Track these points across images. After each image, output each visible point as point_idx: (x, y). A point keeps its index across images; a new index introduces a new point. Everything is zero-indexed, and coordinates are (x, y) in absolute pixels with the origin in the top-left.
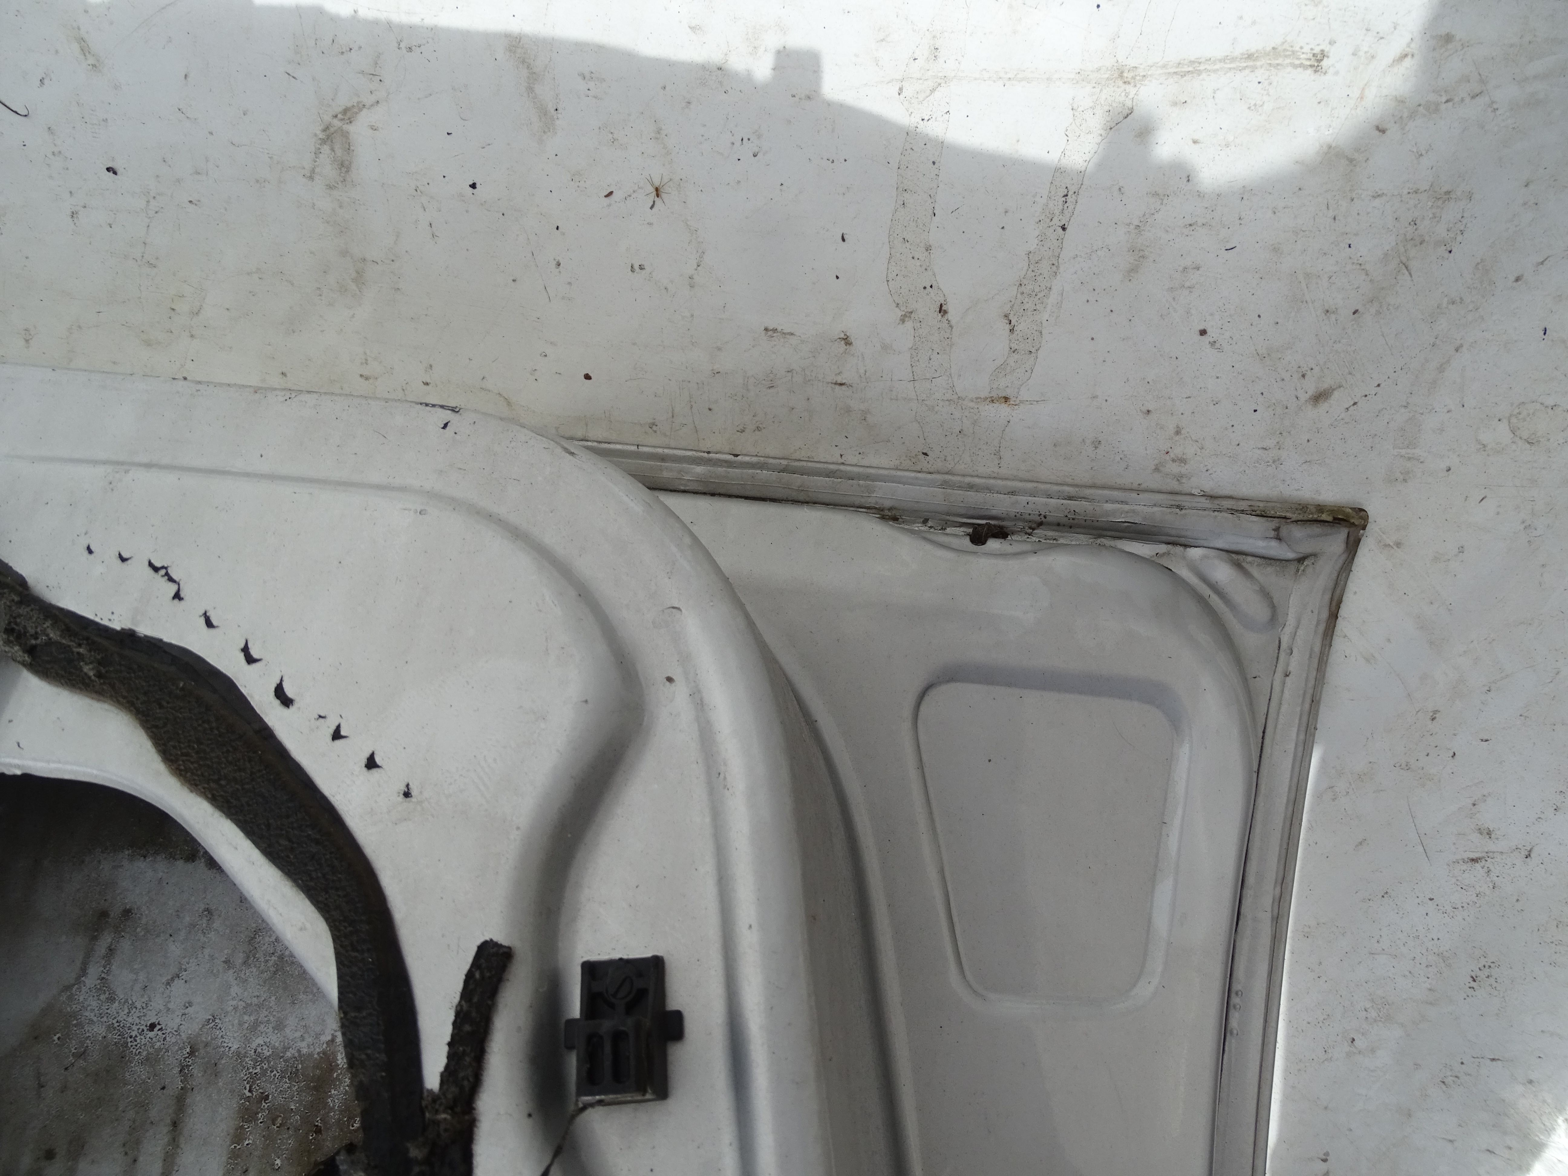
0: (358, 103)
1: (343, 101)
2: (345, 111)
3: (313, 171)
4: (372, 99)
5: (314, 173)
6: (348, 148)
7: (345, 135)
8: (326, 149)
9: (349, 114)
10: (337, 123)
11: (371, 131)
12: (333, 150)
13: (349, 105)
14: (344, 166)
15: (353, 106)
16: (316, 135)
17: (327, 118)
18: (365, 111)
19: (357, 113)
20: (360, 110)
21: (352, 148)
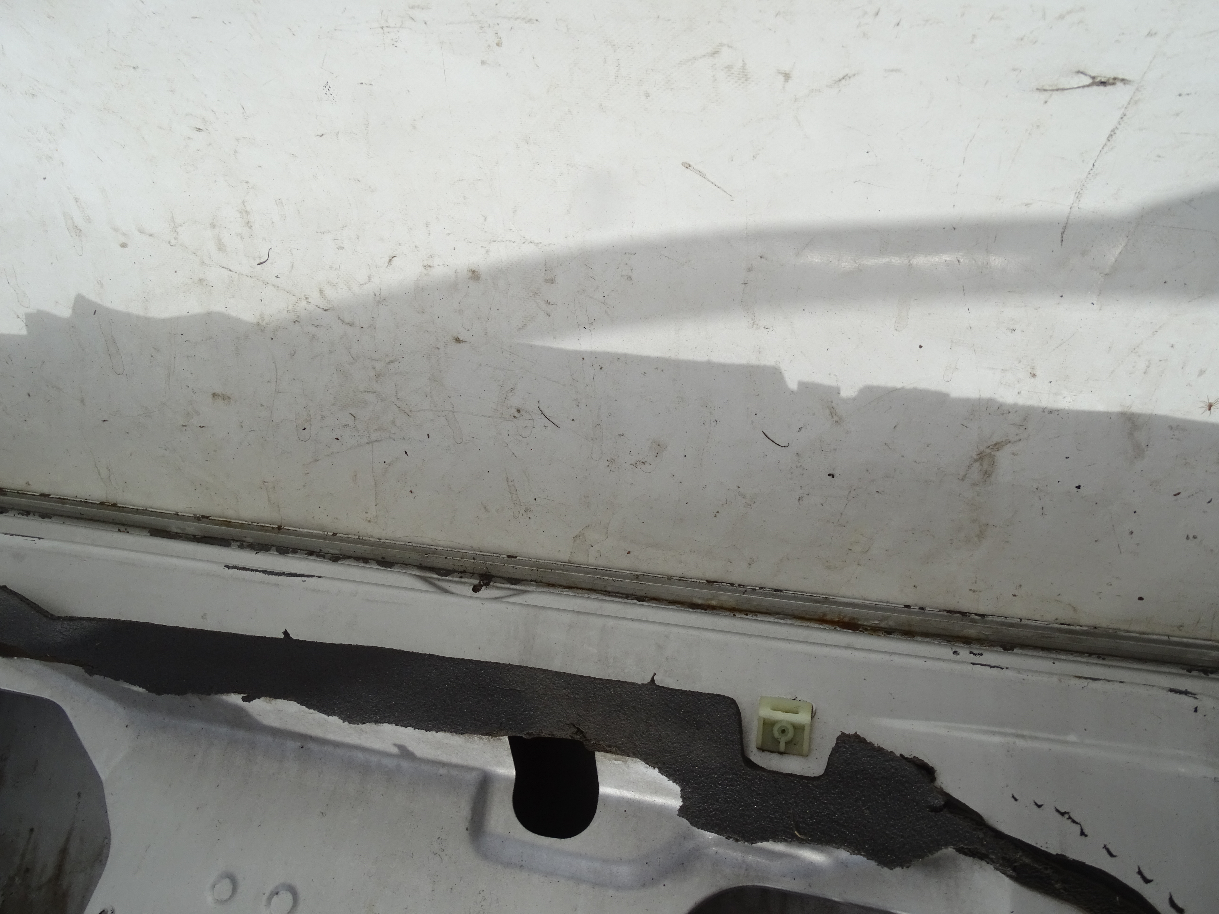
3: (965, 476)
4: (1017, 438)
5: (965, 477)
6: (993, 464)
7: (992, 457)
8: (977, 464)
11: (1012, 456)
12: (981, 465)
13: (999, 441)
14: (987, 474)
17: (982, 448)
19: (1003, 445)
21: (995, 464)
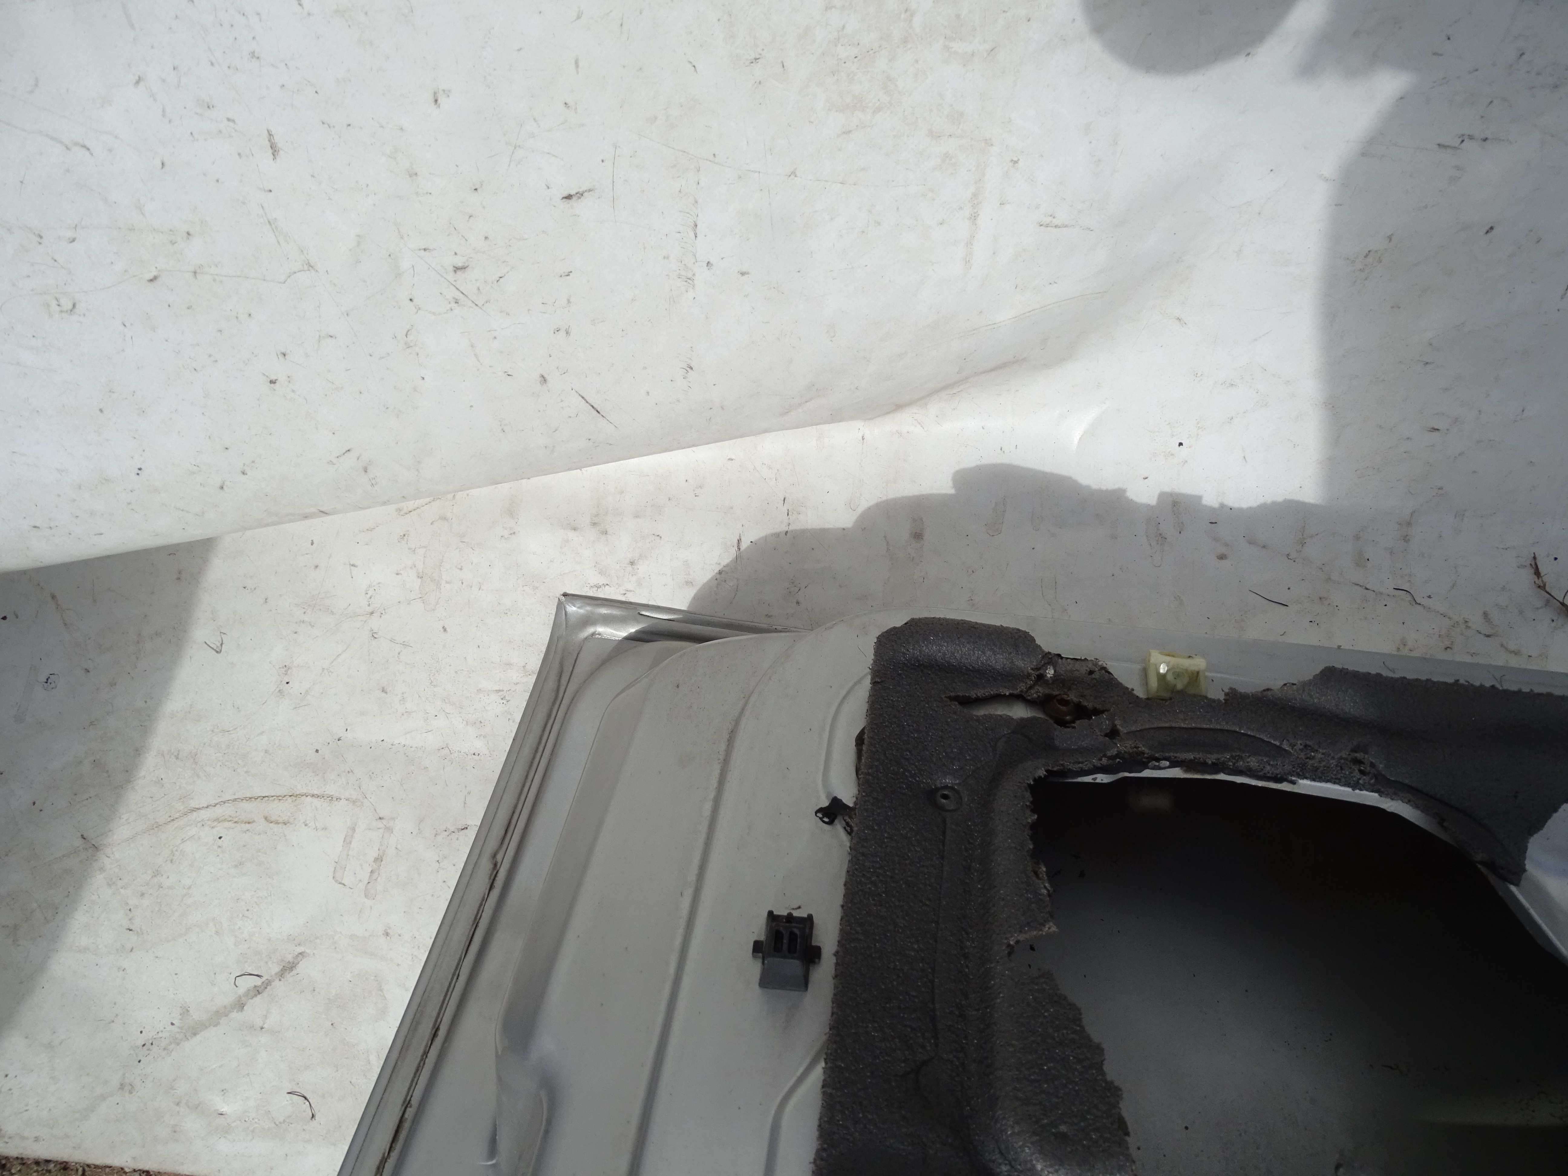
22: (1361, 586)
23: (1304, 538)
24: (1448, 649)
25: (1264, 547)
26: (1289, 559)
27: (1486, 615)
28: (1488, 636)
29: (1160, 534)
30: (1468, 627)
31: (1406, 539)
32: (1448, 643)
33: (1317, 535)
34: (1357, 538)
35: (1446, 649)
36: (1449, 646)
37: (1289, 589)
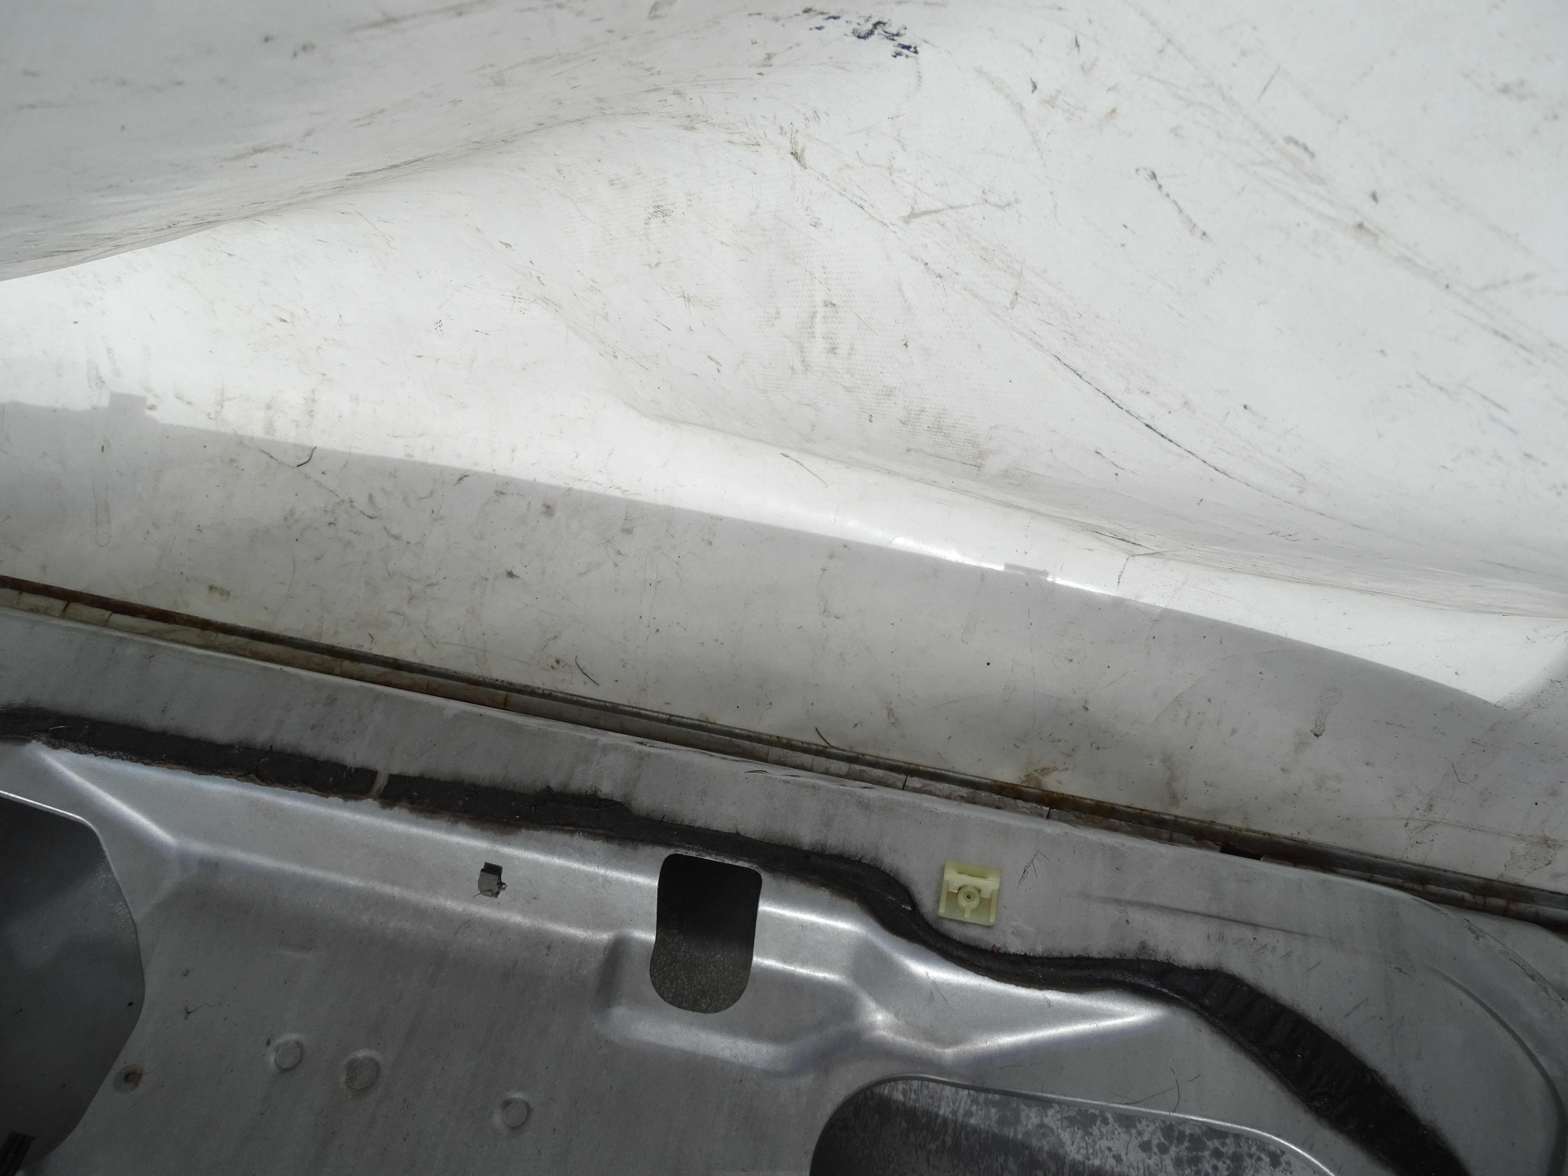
0: (1054, 767)
1: (1044, 764)
2: (1043, 769)
9: (1045, 771)
10: (1035, 774)
15: (1049, 768)
16: (1020, 778)
18: (1056, 772)
20: (1054, 771)
22: (266, 453)
23: (223, 400)
24: (332, 525)
25: (189, 403)
26: (209, 418)
27: (371, 497)
28: (371, 518)
29: (100, 378)
30: (352, 506)
31: (311, 413)
32: (331, 520)
33: (234, 398)
34: (269, 407)
35: (330, 524)
36: (334, 522)
37: (205, 447)
